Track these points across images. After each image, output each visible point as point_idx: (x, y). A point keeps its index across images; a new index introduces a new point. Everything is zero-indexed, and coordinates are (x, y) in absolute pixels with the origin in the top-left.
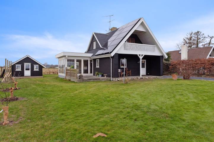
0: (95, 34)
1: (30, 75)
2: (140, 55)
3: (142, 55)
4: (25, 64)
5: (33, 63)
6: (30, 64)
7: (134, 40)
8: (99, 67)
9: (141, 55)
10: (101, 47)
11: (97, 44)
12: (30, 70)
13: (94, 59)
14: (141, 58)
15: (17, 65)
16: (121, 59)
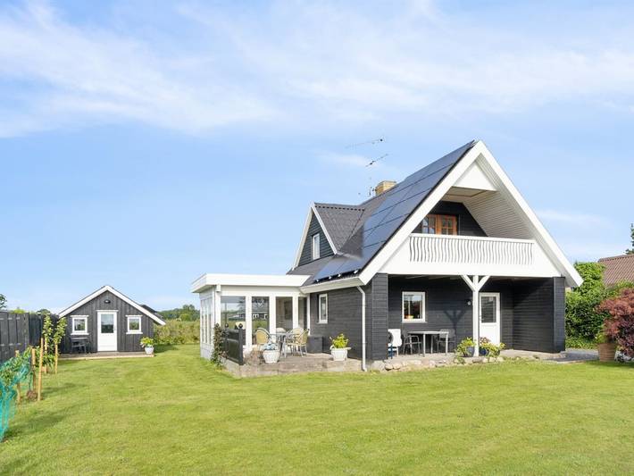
0: (318, 206)
1: (115, 349)
2: (471, 278)
3: (480, 278)
4: (100, 313)
5: (125, 309)
6: (115, 313)
7: (455, 224)
8: (325, 321)
9: (476, 279)
10: (335, 252)
11: (324, 243)
12: (115, 332)
13: (311, 294)
14: (476, 286)
15: (74, 317)
16: (403, 293)
